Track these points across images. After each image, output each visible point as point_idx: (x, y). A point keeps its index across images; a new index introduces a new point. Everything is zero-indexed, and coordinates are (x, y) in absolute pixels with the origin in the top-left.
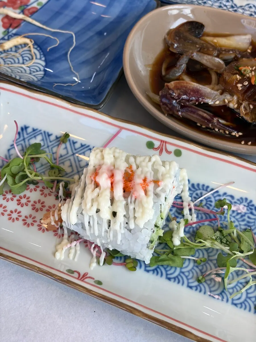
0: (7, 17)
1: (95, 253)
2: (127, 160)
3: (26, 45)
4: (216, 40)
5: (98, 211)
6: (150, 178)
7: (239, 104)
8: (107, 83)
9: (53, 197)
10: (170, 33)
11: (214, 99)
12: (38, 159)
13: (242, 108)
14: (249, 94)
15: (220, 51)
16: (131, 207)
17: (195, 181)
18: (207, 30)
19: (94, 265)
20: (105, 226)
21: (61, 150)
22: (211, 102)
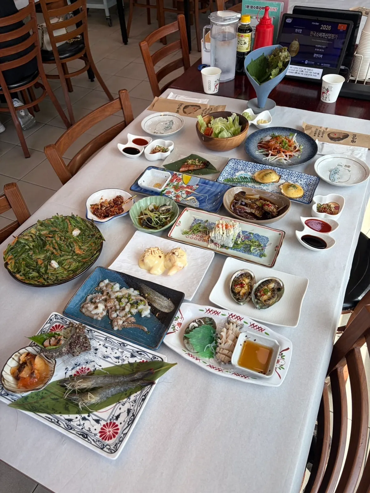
0: (187, 191)
1: (218, 246)
2: (226, 222)
3: (193, 199)
4: (249, 196)
5: (219, 232)
6: (232, 225)
7: (255, 212)
8: (218, 207)
9: (205, 235)
10: (236, 194)
11: (248, 210)
12: (200, 226)
13: (256, 212)
14: (258, 208)
15: (250, 199)
16: (228, 231)
17: (243, 230)
18: (246, 194)
19: (218, 248)
20: (221, 236)
21: (206, 224)
22: (247, 211)
